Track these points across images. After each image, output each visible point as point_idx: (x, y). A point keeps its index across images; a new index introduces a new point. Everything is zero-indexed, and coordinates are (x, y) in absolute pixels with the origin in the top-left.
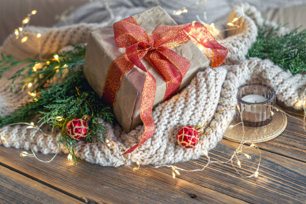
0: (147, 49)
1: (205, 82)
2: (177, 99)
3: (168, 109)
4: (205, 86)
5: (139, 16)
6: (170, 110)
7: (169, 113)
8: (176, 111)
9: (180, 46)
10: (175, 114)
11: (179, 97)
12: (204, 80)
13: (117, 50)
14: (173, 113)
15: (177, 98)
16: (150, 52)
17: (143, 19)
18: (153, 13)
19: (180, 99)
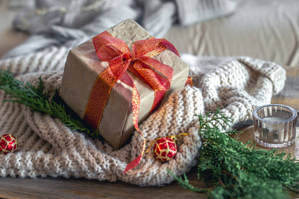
0: (130, 60)
1: (183, 99)
2: (154, 118)
3: (145, 129)
4: (183, 103)
5: (113, 30)
6: (148, 129)
7: (147, 132)
8: (154, 130)
9: (159, 55)
10: (153, 132)
11: (157, 115)
12: (182, 97)
13: (100, 64)
14: (151, 131)
15: (154, 116)
16: (133, 63)
17: (117, 32)
18: (126, 26)
19: (157, 117)
